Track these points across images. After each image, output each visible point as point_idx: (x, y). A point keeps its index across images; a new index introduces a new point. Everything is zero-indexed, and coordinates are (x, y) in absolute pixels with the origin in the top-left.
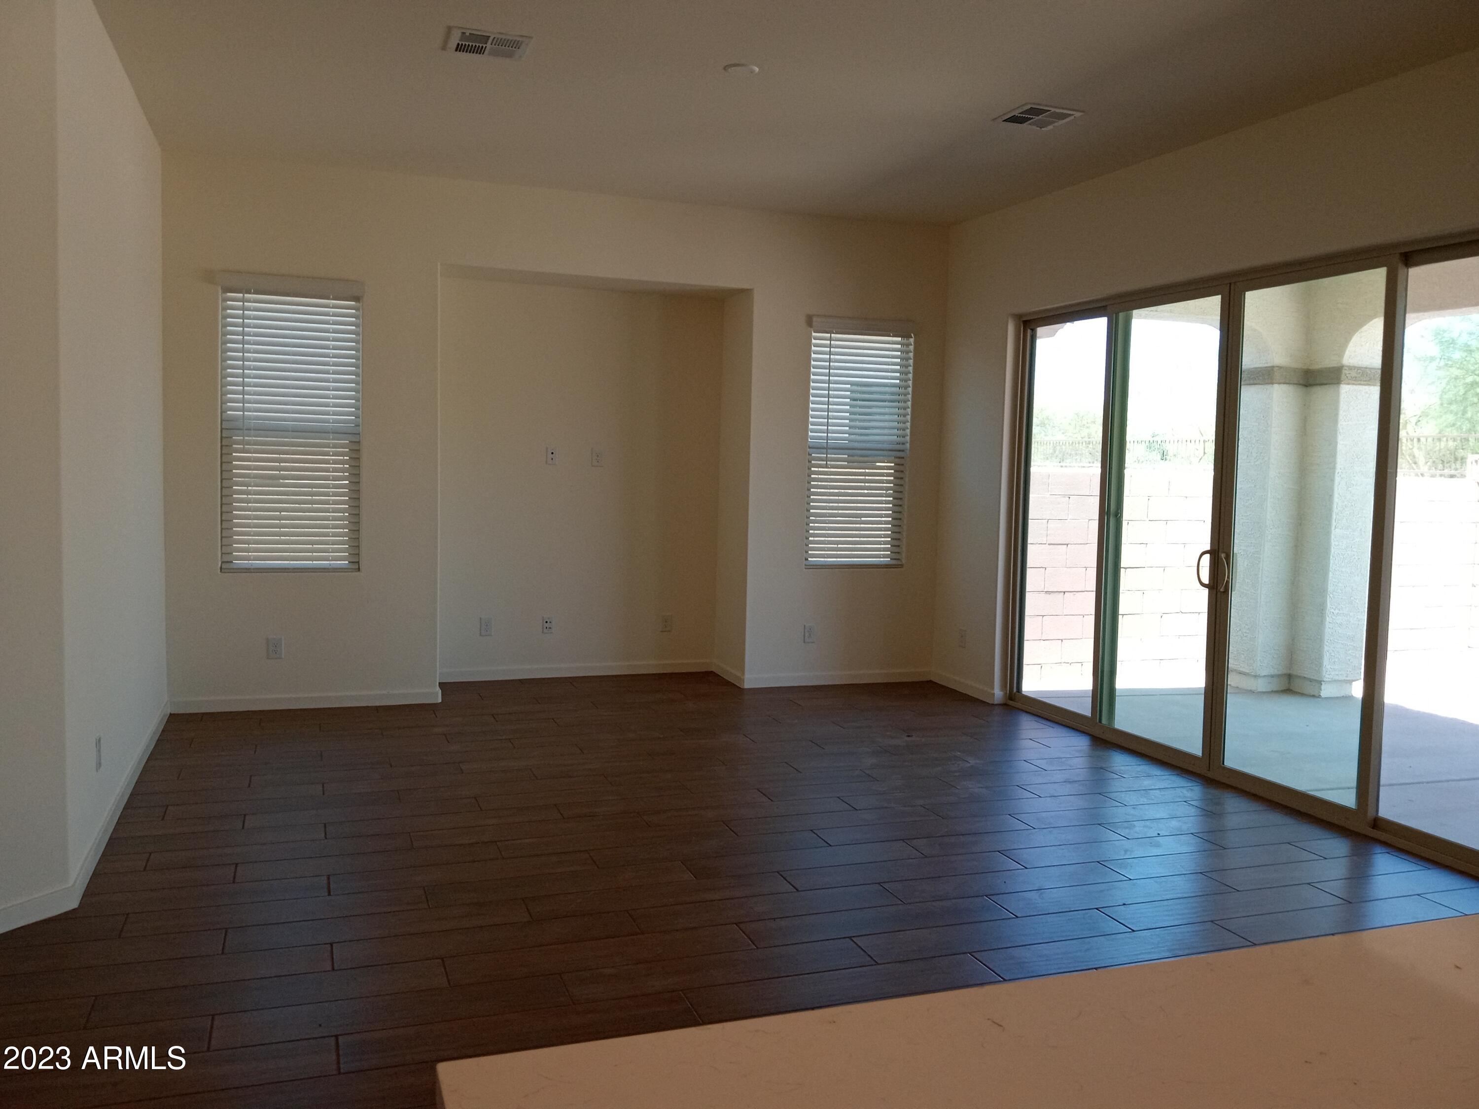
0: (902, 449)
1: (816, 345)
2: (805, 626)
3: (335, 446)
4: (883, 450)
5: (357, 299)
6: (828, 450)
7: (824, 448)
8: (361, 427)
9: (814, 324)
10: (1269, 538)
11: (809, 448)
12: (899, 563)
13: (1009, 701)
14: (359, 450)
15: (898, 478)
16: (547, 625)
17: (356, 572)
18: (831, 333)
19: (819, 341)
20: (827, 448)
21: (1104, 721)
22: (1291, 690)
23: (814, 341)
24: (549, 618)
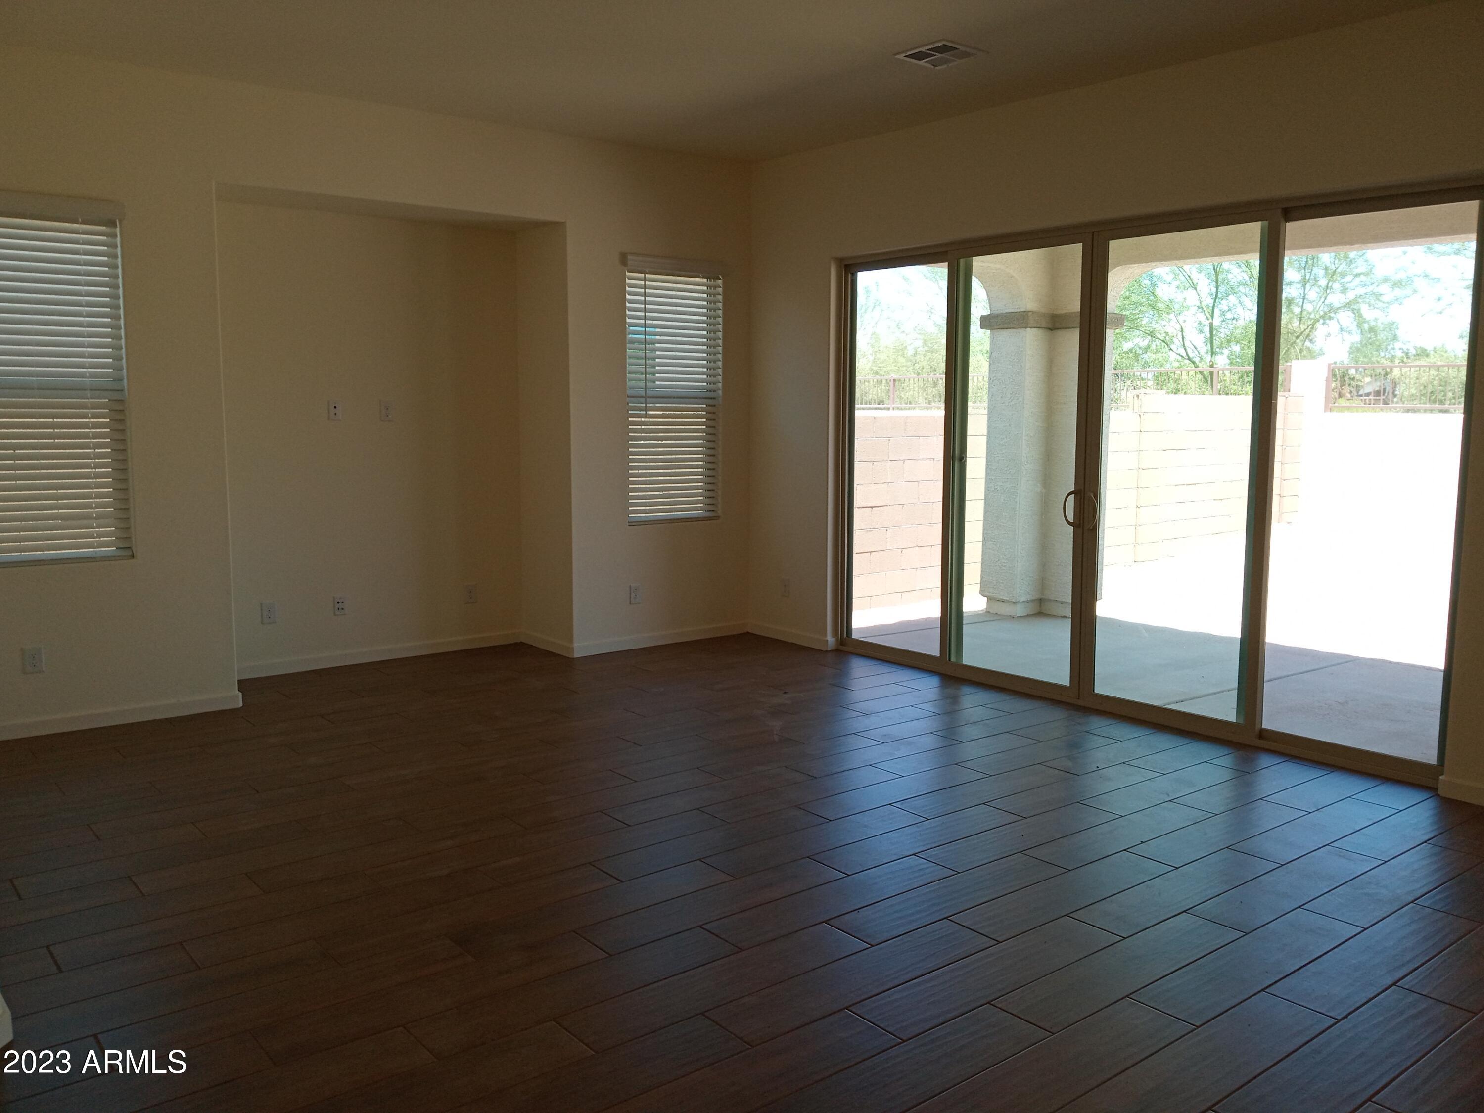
0: (713, 396)
1: (631, 286)
2: (630, 586)
3: (94, 407)
4: (697, 398)
5: (112, 223)
6: (648, 399)
7: (642, 397)
8: (125, 381)
9: (629, 263)
10: (1024, 473)
11: (628, 397)
12: (716, 515)
13: (841, 647)
14: (122, 411)
15: (710, 427)
16: (338, 606)
17: (128, 559)
18: (645, 273)
19: (633, 281)
20: (645, 397)
21: (953, 659)
22: (1042, 613)
23: (628, 281)
24: (340, 598)
